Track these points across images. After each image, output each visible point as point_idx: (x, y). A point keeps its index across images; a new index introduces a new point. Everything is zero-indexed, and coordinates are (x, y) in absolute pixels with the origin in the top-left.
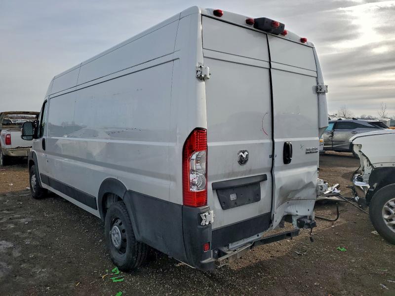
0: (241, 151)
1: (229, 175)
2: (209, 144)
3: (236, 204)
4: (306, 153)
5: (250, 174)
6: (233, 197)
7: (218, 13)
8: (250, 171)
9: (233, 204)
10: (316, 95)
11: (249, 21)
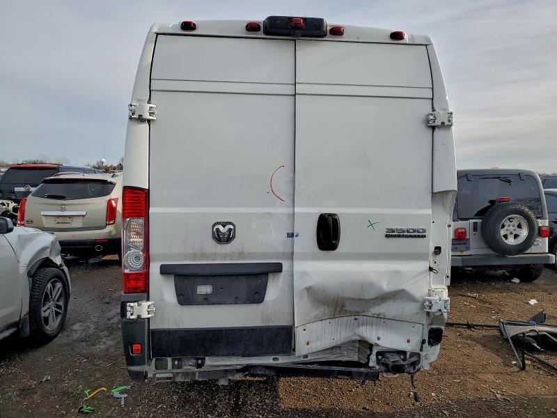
0: (218, 223)
1: (195, 256)
2: (152, 210)
3: (206, 300)
4: (387, 236)
5: (241, 259)
6: (204, 289)
7: (188, 26)
8: (241, 255)
9: (200, 299)
10: (431, 131)
11: (252, 27)
